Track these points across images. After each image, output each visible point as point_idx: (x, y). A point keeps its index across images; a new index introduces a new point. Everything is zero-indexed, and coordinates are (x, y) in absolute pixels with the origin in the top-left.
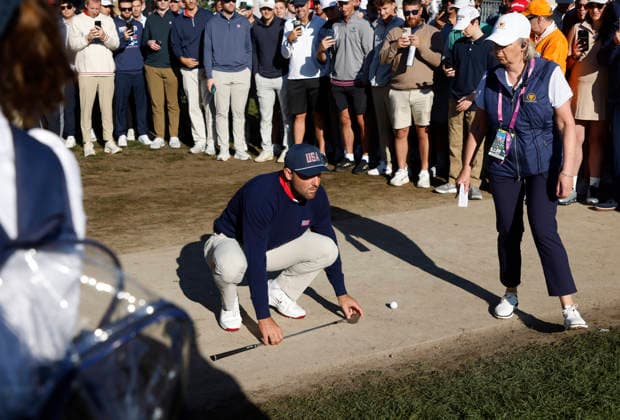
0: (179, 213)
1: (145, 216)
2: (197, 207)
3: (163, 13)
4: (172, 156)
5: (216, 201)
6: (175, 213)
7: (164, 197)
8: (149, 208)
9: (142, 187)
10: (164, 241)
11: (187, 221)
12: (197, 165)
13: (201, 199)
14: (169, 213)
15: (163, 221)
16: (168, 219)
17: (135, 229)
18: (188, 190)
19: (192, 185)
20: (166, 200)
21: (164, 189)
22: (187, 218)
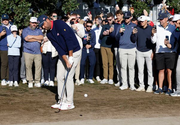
0: (99, 108)
1: (83, 108)
2: (109, 106)
5: (118, 105)
6: (97, 108)
8: (86, 105)
10: (88, 118)
11: (102, 111)
12: (114, 92)
13: (111, 104)
14: (94, 108)
15: (91, 110)
16: (93, 110)
17: (77, 113)
18: (107, 100)
19: (109, 99)
20: (95, 103)
21: (96, 99)
22: (102, 110)
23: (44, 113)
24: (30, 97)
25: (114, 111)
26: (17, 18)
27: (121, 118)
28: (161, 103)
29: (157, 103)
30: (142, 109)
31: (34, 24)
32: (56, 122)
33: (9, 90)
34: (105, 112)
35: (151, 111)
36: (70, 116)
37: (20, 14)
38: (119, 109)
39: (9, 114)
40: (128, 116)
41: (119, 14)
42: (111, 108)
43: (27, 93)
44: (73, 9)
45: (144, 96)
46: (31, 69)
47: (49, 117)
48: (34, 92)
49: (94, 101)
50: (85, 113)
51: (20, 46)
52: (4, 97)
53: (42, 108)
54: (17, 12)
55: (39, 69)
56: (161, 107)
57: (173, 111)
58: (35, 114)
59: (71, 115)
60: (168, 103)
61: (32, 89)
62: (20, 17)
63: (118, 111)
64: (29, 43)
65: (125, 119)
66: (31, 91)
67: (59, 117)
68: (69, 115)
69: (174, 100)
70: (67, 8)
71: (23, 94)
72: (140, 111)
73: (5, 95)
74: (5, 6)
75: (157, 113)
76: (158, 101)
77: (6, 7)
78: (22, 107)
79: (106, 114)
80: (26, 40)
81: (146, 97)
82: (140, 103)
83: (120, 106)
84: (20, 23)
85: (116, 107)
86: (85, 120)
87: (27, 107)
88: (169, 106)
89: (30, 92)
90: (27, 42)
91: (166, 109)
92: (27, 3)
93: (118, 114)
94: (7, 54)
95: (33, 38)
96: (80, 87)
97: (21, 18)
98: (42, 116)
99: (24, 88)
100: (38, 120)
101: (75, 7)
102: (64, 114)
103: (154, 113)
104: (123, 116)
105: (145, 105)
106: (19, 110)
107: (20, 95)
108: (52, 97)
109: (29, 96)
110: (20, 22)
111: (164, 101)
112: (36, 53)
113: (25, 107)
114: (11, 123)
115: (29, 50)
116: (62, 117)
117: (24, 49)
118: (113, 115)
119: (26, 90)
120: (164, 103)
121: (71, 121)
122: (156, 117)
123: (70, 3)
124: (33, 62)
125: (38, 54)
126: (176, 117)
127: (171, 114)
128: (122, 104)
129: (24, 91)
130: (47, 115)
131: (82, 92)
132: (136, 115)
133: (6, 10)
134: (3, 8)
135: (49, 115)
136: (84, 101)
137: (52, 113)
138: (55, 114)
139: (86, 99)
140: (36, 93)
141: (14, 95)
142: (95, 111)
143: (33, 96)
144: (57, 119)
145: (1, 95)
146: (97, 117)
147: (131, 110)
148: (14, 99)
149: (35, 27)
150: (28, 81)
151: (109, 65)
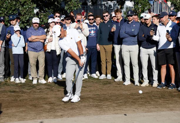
0: (101, 104)
1: (86, 104)
2: (110, 102)
3: (106, 22)
4: (106, 82)
5: (118, 100)
6: (99, 103)
7: (97, 97)
8: (89, 101)
9: (89, 94)
10: (90, 114)
11: (104, 107)
12: (116, 87)
13: (113, 99)
16: (96, 105)
17: (80, 108)
18: (109, 95)
19: (111, 94)
21: (98, 95)
22: (104, 105)
23: (49, 110)
25: (115, 106)
26: (23, 18)
27: (121, 114)
28: (160, 98)
29: (156, 98)
30: (142, 104)
32: (61, 118)
33: (17, 86)
34: (106, 107)
35: (150, 106)
36: (74, 112)
37: (27, 16)
38: (120, 104)
39: (18, 110)
42: (113, 103)
43: (34, 89)
44: (75, 8)
45: (145, 91)
47: (54, 113)
48: (41, 88)
50: (88, 109)
52: (13, 94)
53: (47, 104)
54: (23, 12)
56: (159, 102)
57: (171, 106)
58: (41, 110)
60: (167, 97)
61: (39, 85)
62: (26, 18)
63: (119, 106)
67: (63, 113)
69: (173, 94)
70: (70, 7)
71: (30, 90)
72: (140, 106)
73: (14, 92)
74: (11, 7)
75: (156, 107)
76: (157, 95)
78: (30, 103)
81: (146, 92)
82: (140, 98)
83: (121, 101)
84: (26, 23)
85: (117, 103)
86: (88, 116)
87: (34, 103)
88: (167, 100)
89: (38, 88)
91: (164, 104)
92: (32, 4)
93: (119, 109)
95: (37, 38)
98: (48, 112)
100: (44, 116)
101: (78, 6)
102: (68, 110)
103: (153, 108)
105: (145, 99)
106: (27, 106)
107: (28, 91)
108: (57, 93)
109: (36, 92)
110: (26, 21)
111: (163, 95)
113: (33, 103)
114: (19, 119)
116: (66, 113)
118: (114, 110)
120: (163, 97)
121: (74, 117)
122: (155, 111)
123: (73, 2)
126: (174, 111)
127: (169, 109)
128: (123, 99)
129: (31, 88)
130: (52, 111)
131: (86, 87)
132: (136, 110)
133: (12, 10)
134: (9, 9)
135: (54, 111)
136: (88, 96)
137: (57, 109)
138: (60, 111)
139: (90, 95)
140: (43, 89)
141: (22, 91)
142: (97, 107)
143: (40, 92)
144: (62, 115)
145: (11, 92)
146: (99, 113)
147: (132, 105)
148: (22, 96)
149: (37, 27)
150: (33, 78)
151: (107, 61)
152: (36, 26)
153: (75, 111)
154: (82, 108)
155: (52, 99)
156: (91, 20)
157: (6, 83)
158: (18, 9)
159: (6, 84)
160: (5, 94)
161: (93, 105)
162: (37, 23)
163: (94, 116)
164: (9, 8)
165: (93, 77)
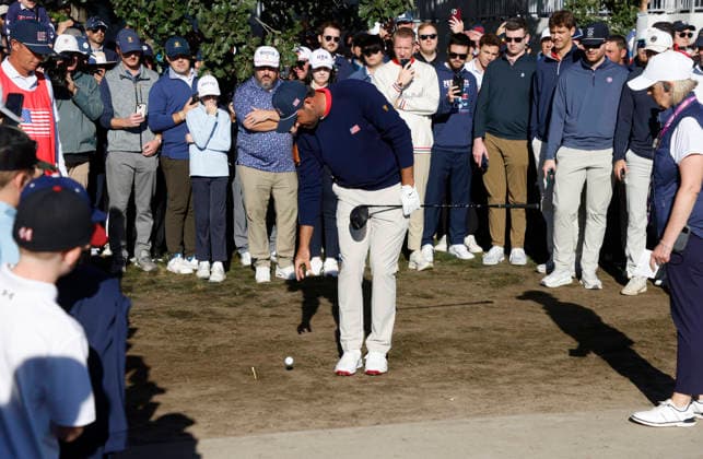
0: (489, 367)
1: (437, 368)
2: (521, 360)
3: (515, 59)
4: (503, 278)
5: (552, 353)
6: (483, 366)
7: (474, 340)
8: (446, 355)
9: (444, 324)
10: (453, 410)
11: (499, 380)
13: (529, 347)
14: (474, 366)
15: (461, 376)
16: (471, 375)
17: (417, 387)
18: (514, 332)
19: (521, 325)
20: (475, 345)
21: (477, 329)
22: (500, 375)
23: (310, 391)
24: (262, 322)
25: (540, 378)
26: (210, 52)
27: (563, 411)
31: (267, 72)
32: (352, 425)
33: (193, 292)
34: (509, 383)
36: (395, 401)
37: (223, 39)
38: (556, 367)
39: (202, 392)
40: (586, 399)
41: (561, 27)
42: (530, 364)
43: (251, 305)
45: (643, 312)
46: (264, 222)
47: (328, 403)
48: (274, 301)
49: (470, 335)
50: (444, 388)
51: (227, 146)
52: (179, 322)
53: (303, 369)
54: (211, 29)
55: (288, 220)
58: (283, 392)
59: (399, 398)
61: (267, 290)
62: (219, 48)
63: (555, 378)
64: (256, 135)
65: (577, 413)
66: (265, 298)
67: (359, 407)
68: (391, 398)
70: (376, 10)
71: (239, 309)
73: (183, 315)
74: (168, 9)
77: (171, 12)
78: (240, 364)
79: (512, 391)
80: (249, 126)
81: (647, 317)
83: (558, 357)
84: (220, 67)
85: (546, 364)
86: (444, 417)
89: (264, 301)
90: (250, 132)
93: (554, 392)
94: (189, 172)
95: (269, 119)
96: (425, 278)
97: (224, 51)
98: (308, 400)
99: (243, 286)
100: (293, 418)
102: (375, 393)
104: (568, 399)
106: (231, 375)
107: (232, 312)
109: (258, 317)
110: (219, 62)
112: (278, 169)
114: (209, 429)
115: (258, 157)
116: (367, 405)
117: (241, 155)
118: (537, 396)
119: (249, 293)
121: (399, 422)
124: (268, 197)
125: (284, 171)
128: (566, 349)
129: (241, 298)
130: (321, 397)
131: (431, 297)
132: (615, 395)
133: (172, 22)
134: (162, 17)
135: (326, 395)
136: (441, 335)
137: (336, 389)
138: (346, 394)
139: (447, 329)
140: (281, 305)
141: (212, 312)
142: (477, 380)
143: (271, 316)
144: (354, 415)
145: (171, 314)
146: (483, 406)
147: (598, 373)
148: (213, 332)
149: (269, 82)
150: (254, 260)
151: (510, 198)
152: (268, 76)
153: (400, 395)
154: (423, 385)
155: (318, 347)
156: (458, 58)
157: (154, 278)
158: (194, 17)
159: (153, 282)
160: (151, 326)
161: (461, 372)
162: (270, 68)
163: (466, 420)
164: (162, 13)
165: (455, 257)
